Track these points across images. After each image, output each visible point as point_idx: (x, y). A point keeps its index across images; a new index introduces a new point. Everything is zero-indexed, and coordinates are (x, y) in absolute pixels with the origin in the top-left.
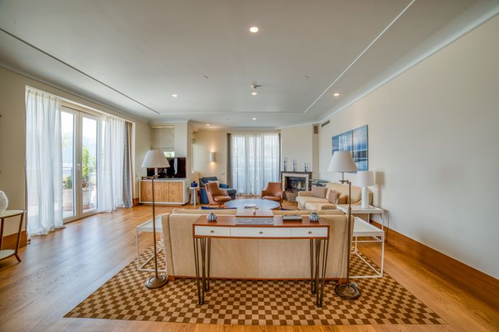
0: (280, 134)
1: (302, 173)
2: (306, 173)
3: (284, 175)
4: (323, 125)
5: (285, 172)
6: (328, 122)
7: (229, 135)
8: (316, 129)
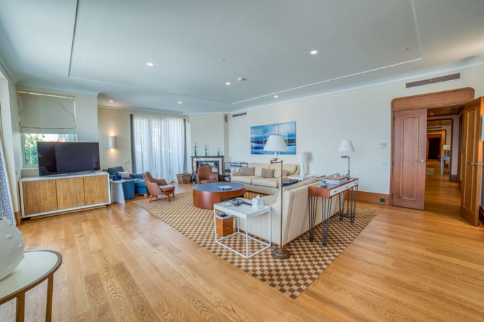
0: (185, 120)
1: (216, 157)
2: (219, 157)
3: (195, 159)
4: (234, 116)
5: (196, 157)
6: (245, 114)
7: (131, 116)
8: (226, 118)
